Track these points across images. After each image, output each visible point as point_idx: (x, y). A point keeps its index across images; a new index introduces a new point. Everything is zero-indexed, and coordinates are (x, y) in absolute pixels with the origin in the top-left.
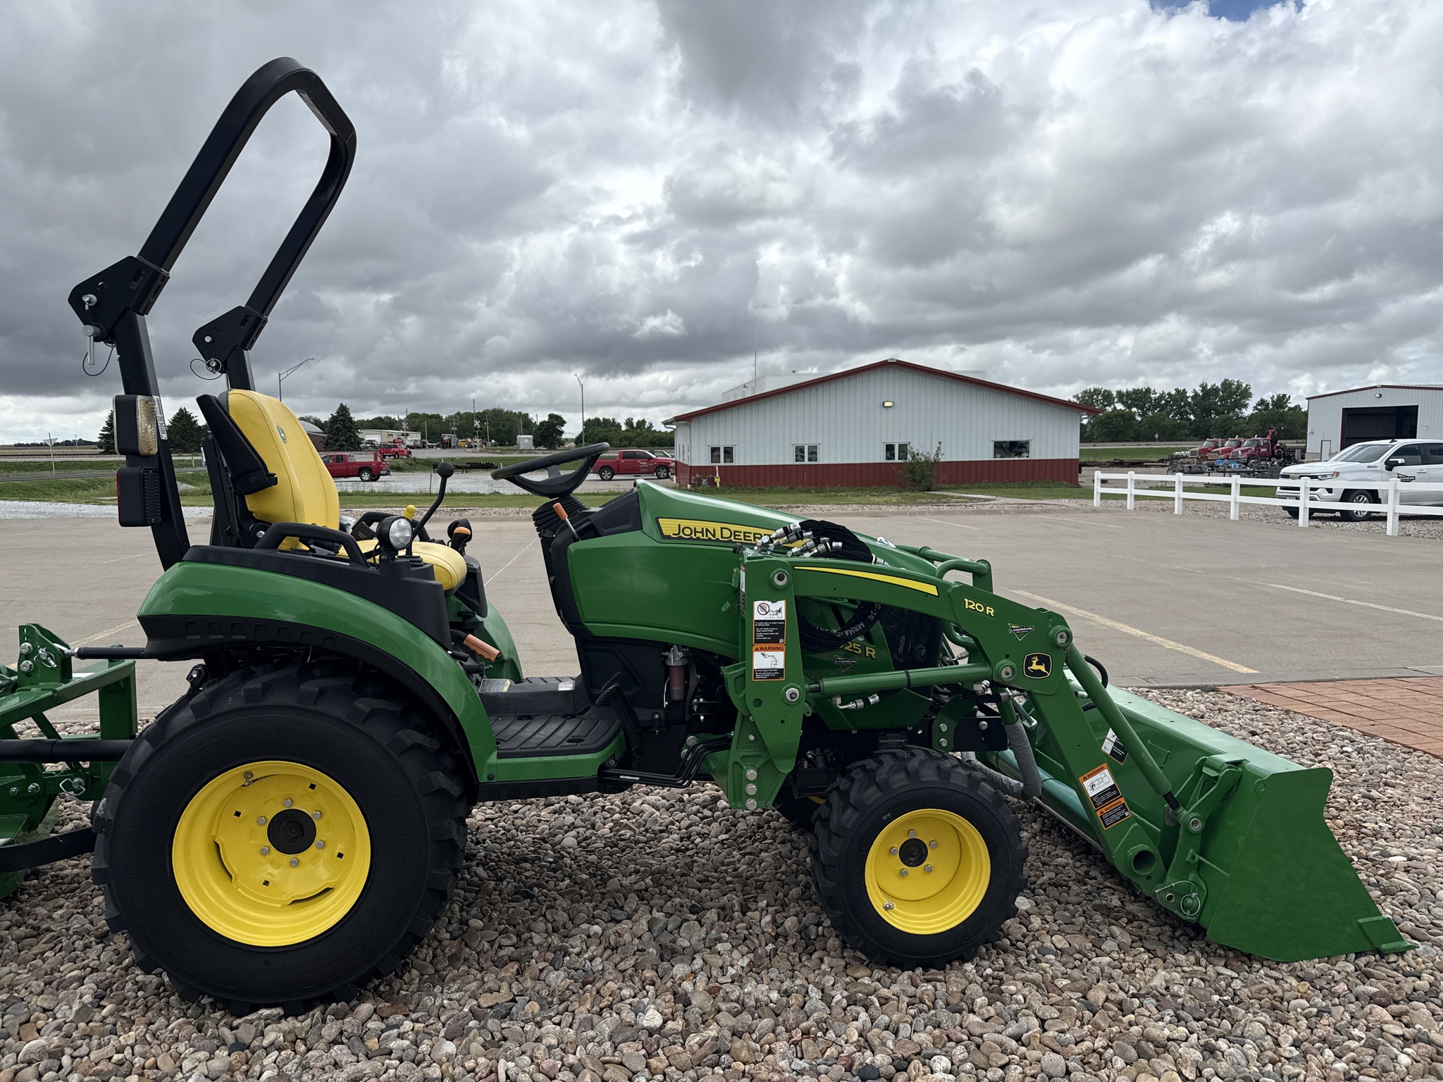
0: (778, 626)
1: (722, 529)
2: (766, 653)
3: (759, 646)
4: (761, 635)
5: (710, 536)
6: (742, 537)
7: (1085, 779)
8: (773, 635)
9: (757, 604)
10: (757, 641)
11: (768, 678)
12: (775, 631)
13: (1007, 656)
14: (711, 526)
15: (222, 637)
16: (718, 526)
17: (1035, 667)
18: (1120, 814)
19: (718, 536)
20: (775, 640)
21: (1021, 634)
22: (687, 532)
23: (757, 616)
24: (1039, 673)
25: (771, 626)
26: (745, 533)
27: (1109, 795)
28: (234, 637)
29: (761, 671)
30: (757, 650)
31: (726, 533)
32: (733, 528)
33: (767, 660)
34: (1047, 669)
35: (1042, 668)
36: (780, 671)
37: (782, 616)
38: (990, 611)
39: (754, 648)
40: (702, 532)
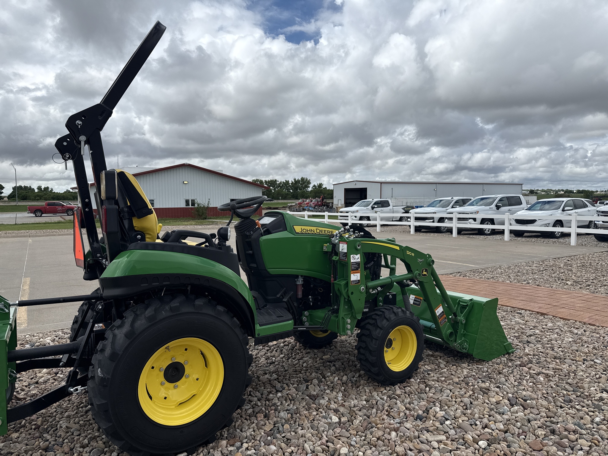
0: (358, 264)
1: (316, 229)
2: (355, 274)
3: (352, 272)
4: (353, 268)
5: (313, 232)
6: (324, 232)
7: (436, 310)
8: (357, 267)
9: (351, 256)
10: (352, 270)
11: (356, 283)
12: (357, 266)
13: (417, 270)
14: (313, 228)
15: (158, 284)
16: (315, 228)
17: (424, 273)
18: (444, 320)
19: (315, 232)
20: (357, 269)
21: (421, 262)
22: (305, 231)
23: (352, 261)
24: (425, 275)
25: (356, 264)
26: (324, 231)
27: (442, 314)
28: (164, 283)
29: (353, 281)
30: (352, 273)
31: (318, 231)
32: (320, 229)
33: (355, 277)
34: (427, 274)
35: (426, 273)
36: (359, 280)
37: (359, 260)
38: (413, 255)
39: (351, 273)
40: (310, 231)
